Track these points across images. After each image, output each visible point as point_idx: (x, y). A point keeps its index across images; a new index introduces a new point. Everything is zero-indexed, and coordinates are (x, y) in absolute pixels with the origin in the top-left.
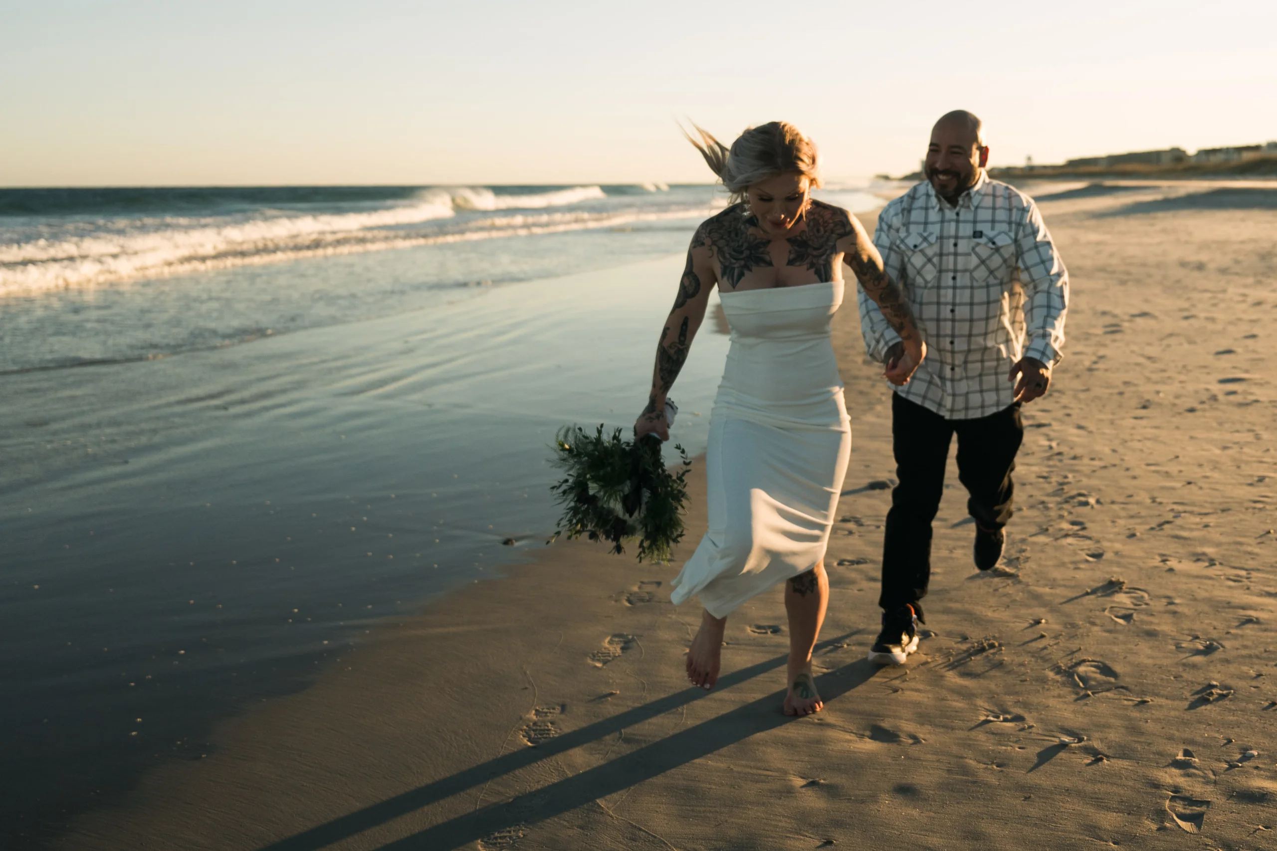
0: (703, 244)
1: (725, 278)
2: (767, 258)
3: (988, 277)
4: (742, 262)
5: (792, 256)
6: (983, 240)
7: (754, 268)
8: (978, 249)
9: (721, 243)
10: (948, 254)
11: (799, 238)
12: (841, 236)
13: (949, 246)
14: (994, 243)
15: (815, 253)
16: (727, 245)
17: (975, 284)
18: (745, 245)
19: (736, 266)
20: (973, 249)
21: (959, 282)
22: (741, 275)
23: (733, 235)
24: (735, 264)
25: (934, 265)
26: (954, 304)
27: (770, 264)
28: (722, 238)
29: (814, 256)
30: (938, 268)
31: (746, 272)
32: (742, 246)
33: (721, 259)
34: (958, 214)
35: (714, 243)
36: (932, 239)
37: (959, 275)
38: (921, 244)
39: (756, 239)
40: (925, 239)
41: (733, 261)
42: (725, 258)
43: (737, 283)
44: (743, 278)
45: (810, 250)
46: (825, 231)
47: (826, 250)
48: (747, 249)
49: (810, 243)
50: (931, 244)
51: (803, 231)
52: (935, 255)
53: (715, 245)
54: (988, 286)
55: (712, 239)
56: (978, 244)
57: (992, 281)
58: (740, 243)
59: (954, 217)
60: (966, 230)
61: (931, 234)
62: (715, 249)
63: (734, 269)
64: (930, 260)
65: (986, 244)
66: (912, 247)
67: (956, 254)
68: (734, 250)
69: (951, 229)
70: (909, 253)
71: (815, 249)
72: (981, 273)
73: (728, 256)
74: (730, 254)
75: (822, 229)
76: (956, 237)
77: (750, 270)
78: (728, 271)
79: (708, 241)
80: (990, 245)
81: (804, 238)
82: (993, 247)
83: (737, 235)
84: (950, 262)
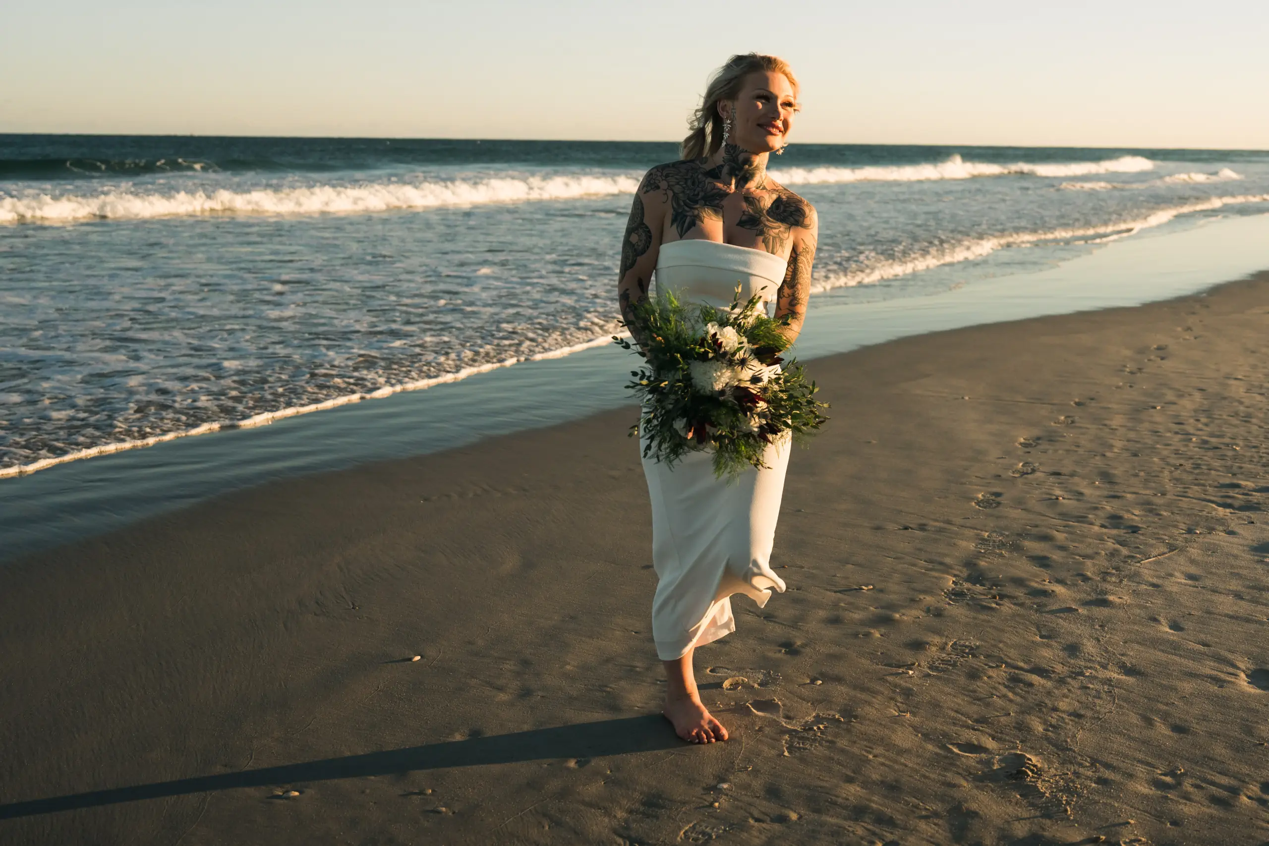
0: (658, 187)
1: (675, 226)
4: (695, 212)
5: (744, 218)
9: (677, 188)
15: (768, 225)
16: (683, 192)
18: (701, 194)
19: (688, 214)
22: (693, 223)
23: (689, 183)
24: (688, 212)
28: (678, 183)
29: (766, 227)
31: (698, 222)
32: (698, 194)
33: (675, 205)
35: (670, 187)
39: (713, 190)
41: (687, 209)
42: (678, 204)
43: (686, 232)
44: (693, 229)
45: (763, 220)
48: (703, 198)
53: (672, 190)
55: (668, 182)
58: (696, 192)
62: (670, 194)
63: (686, 216)
68: (689, 198)
71: (769, 221)
73: (682, 203)
74: (684, 201)
77: (702, 222)
78: (679, 218)
79: (664, 185)
83: (693, 183)
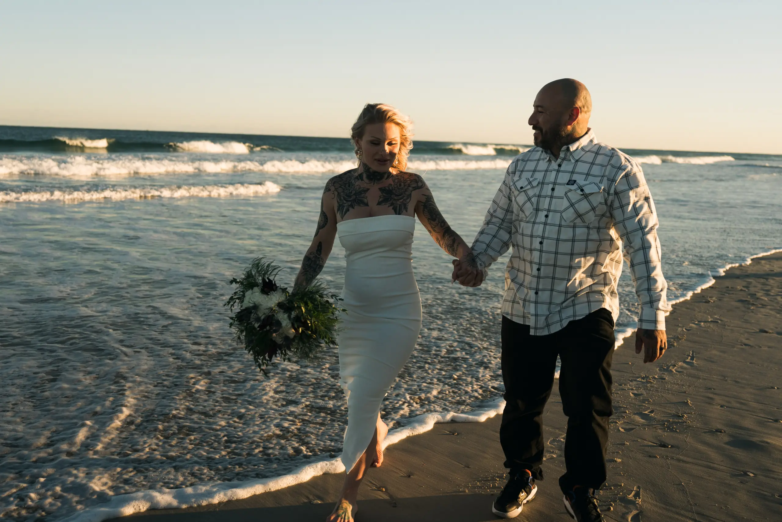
0: (330, 190)
1: (339, 212)
2: (365, 200)
3: (576, 219)
4: (350, 203)
5: (381, 200)
6: (574, 187)
7: (356, 207)
8: (569, 194)
9: (340, 190)
10: (545, 197)
11: (387, 188)
12: (415, 189)
13: (547, 190)
14: (582, 190)
15: (396, 198)
16: (343, 192)
17: (563, 223)
18: (354, 192)
19: (345, 205)
20: (566, 193)
21: (549, 221)
22: (348, 210)
23: (347, 186)
25: (532, 204)
26: (543, 237)
27: (367, 205)
28: (340, 187)
29: (395, 200)
30: (535, 207)
31: (351, 209)
32: (351, 193)
33: (338, 200)
34: (560, 166)
35: (336, 189)
36: (535, 184)
37: (551, 214)
38: (526, 186)
39: (360, 188)
40: (530, 183)
41: (345, 202)
42: (340, 200)
43: (345, 214)
44: (348, 213)
45: (392, 196)
46: (405, 186)
47: (404, 196)
48: (354, 194)
49: (394, 191)
50: (533, 187)
51: (391, 185)
52: (535, 195)
53: (336, 191)
54: (574, 227)
55: (335, 187)
56: (570, 190)
57: (578, 221)
58: (351, 191)
59: (557, 167)
60: (564, 178)
61: (536, 179)
62: (336, 193)
63: (344, 206)
64: (529, 199)
65: (575, 190)
66: (519, 189)
67: (552, 197)
68: (346, 195)
69: (551, 177)
70: (516, 193)
71: (397, 195)
72: (570, 214)
73: (342, 198)
74: (344, 197)
75: (402, 184)
76: (555, 183)
77: (353, 208)
78: (341, 207)
79: (333, 188)
80: (579, 192)
81: (391, 188)
82: (582, 193)
84: (545, 203)
